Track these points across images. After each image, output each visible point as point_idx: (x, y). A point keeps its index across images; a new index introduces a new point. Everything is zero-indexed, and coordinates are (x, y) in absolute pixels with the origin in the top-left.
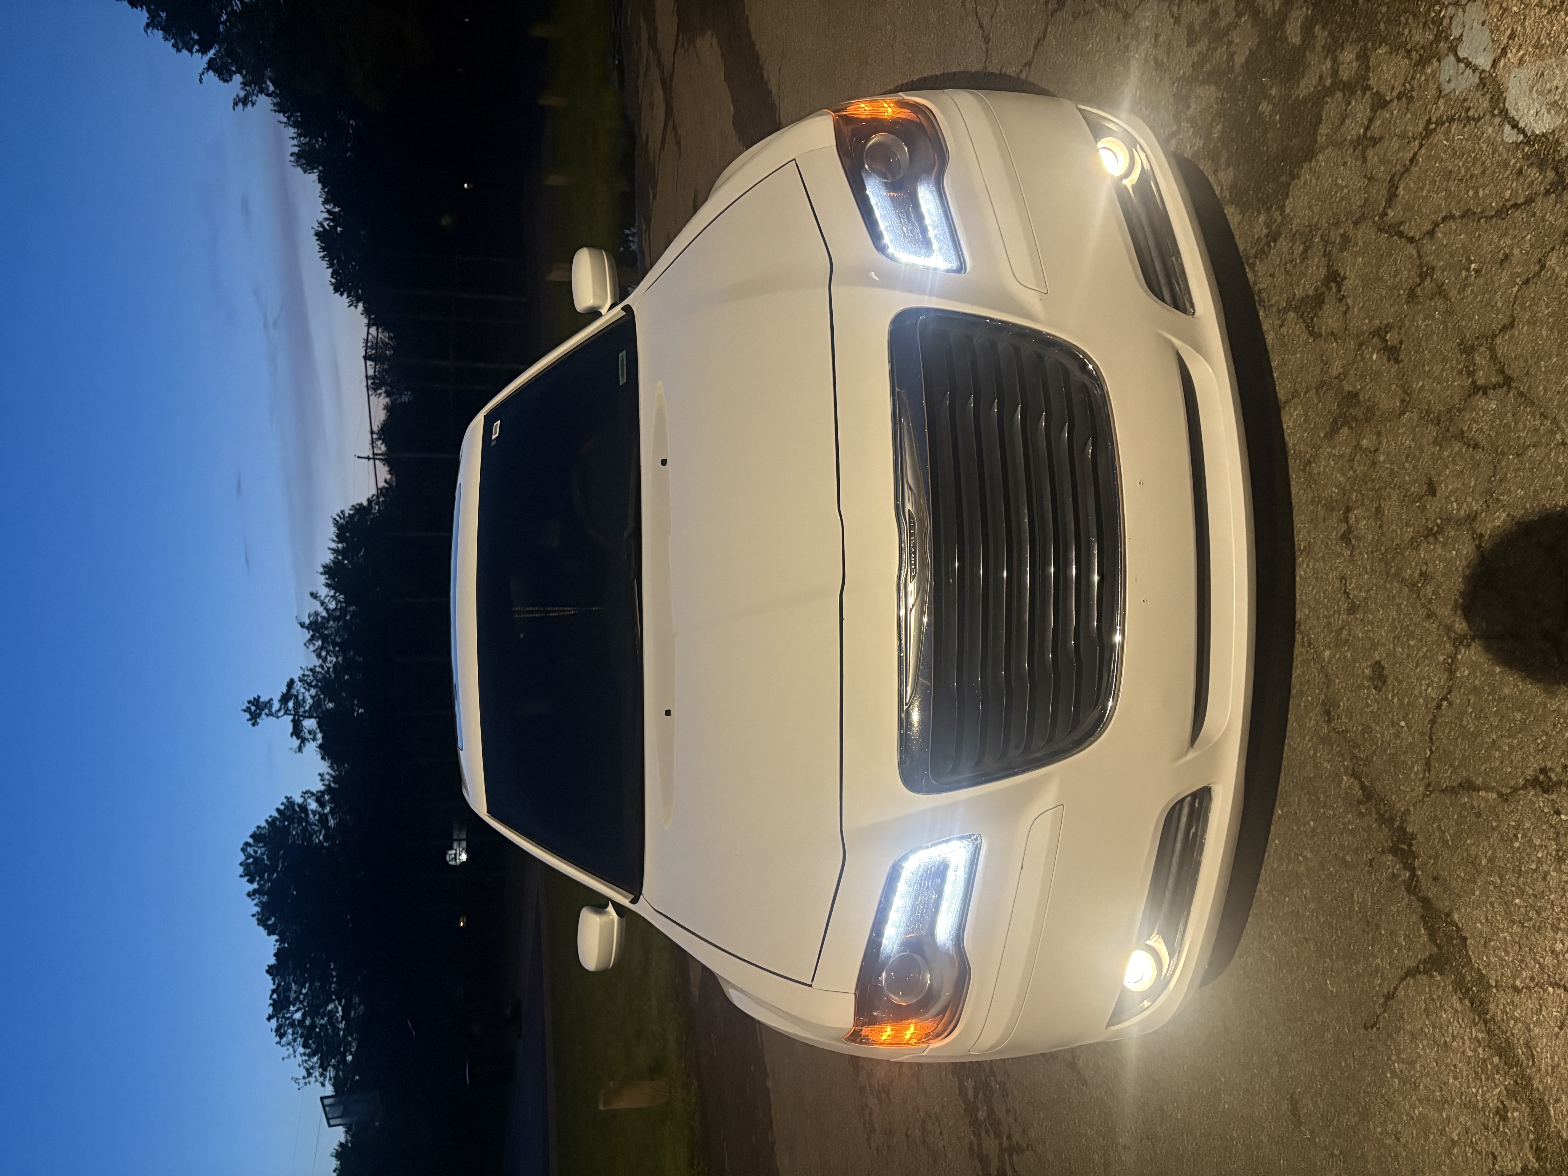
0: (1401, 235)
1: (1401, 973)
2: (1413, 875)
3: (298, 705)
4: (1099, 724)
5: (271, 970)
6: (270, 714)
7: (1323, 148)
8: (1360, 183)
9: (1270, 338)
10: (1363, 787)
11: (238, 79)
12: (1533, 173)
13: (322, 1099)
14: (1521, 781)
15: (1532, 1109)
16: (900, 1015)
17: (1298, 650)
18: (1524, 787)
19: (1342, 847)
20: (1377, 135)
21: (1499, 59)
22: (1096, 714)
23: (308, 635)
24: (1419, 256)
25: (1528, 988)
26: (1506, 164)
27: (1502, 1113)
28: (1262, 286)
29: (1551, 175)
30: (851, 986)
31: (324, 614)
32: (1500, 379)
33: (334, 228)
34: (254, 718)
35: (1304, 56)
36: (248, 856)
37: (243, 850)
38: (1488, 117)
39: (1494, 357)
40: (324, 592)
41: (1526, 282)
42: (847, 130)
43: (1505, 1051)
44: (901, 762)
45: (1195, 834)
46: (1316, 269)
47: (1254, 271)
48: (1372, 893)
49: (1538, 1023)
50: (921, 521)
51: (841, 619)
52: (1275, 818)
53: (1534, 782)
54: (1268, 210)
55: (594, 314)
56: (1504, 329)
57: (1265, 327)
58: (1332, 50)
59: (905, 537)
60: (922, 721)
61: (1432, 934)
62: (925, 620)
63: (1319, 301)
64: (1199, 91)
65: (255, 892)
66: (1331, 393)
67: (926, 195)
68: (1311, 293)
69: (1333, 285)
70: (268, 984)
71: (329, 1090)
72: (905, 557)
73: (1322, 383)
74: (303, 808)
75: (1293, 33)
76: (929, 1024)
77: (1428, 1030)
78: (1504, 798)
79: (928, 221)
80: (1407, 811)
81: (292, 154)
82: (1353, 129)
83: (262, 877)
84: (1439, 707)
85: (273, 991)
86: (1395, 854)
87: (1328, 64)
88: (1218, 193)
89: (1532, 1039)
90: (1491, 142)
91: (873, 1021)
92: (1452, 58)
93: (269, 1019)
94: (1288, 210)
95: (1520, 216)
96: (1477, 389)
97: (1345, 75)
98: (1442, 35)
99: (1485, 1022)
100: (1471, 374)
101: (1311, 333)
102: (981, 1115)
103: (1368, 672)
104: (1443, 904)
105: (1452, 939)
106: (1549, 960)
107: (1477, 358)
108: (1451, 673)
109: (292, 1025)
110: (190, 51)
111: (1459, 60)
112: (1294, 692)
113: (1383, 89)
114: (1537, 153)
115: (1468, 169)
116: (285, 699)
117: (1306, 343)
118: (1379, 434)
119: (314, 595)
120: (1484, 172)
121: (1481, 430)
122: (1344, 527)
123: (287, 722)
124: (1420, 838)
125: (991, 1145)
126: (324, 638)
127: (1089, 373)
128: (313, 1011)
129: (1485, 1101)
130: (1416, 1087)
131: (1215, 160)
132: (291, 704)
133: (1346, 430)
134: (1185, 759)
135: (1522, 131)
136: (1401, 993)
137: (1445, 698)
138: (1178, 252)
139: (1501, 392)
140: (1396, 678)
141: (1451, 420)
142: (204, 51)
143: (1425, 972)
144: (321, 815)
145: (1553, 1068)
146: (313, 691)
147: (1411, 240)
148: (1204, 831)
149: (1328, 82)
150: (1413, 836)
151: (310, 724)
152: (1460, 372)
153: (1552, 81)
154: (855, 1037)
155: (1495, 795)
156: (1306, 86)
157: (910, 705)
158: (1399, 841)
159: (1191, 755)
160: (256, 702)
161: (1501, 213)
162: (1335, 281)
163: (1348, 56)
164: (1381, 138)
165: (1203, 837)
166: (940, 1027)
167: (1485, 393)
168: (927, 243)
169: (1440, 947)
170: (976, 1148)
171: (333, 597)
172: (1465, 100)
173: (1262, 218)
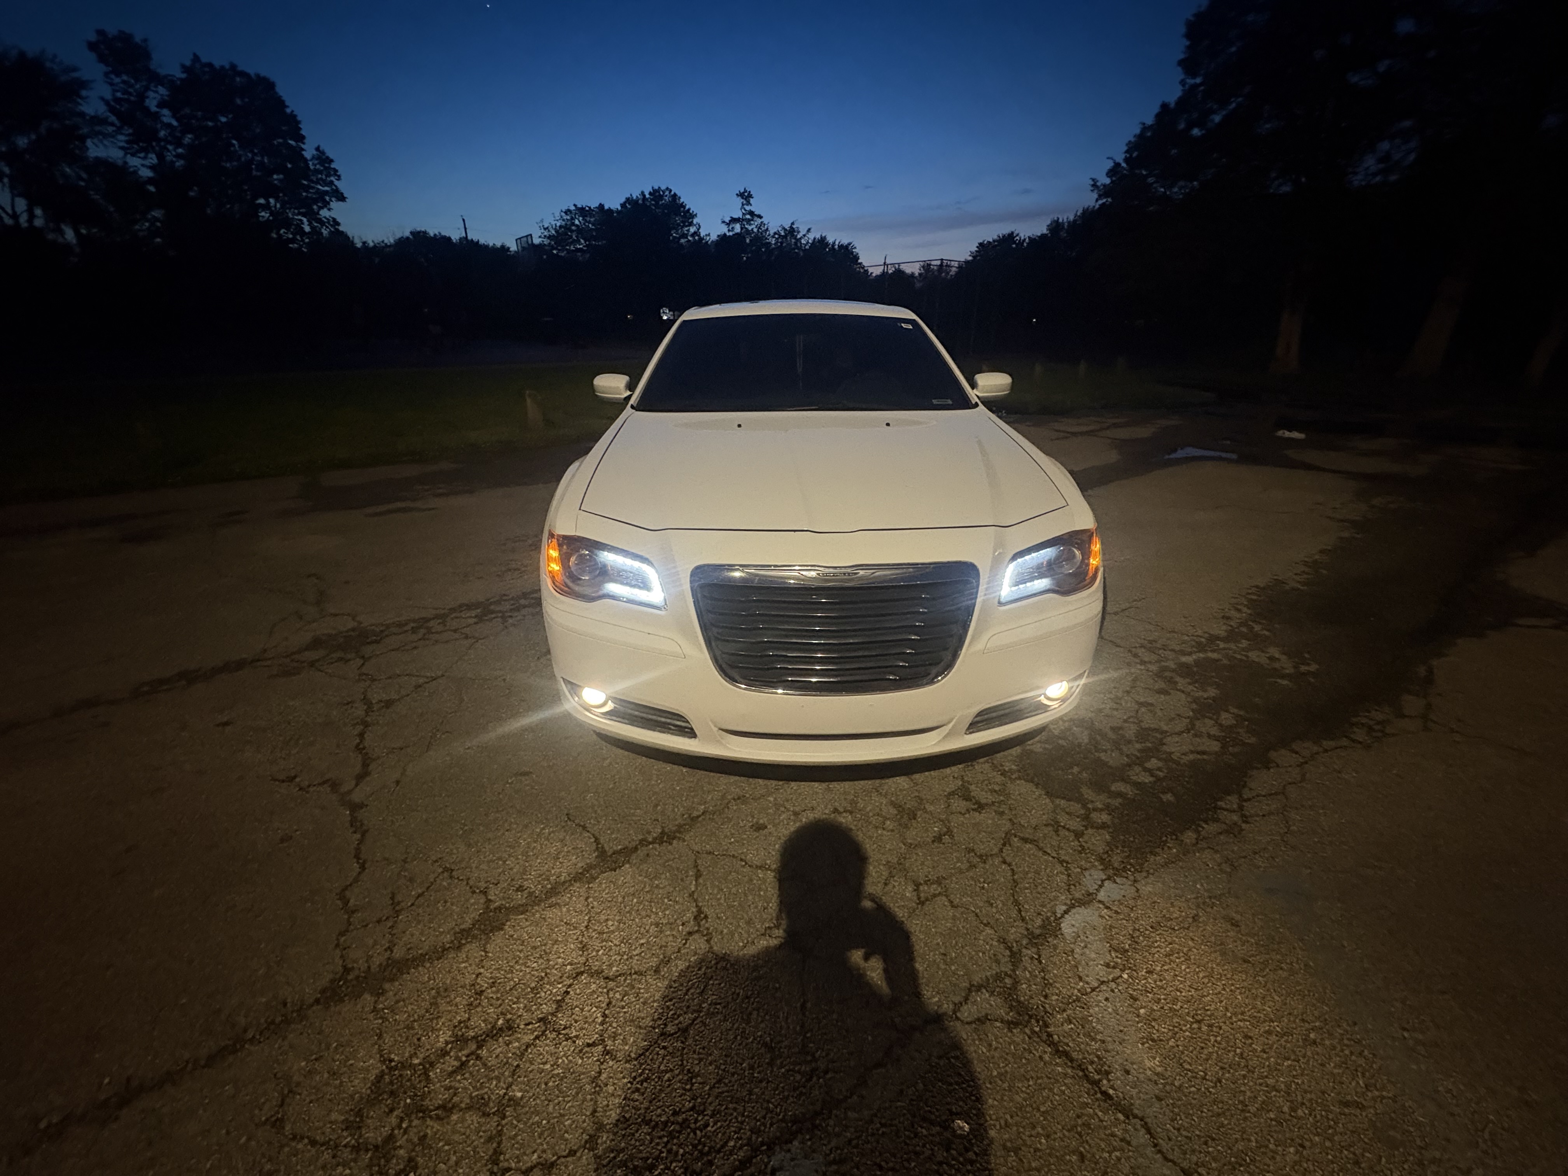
0: (1004, 845)
1: (597, 835)
2: (650, 843)
3: (748, 221)
4: (732, 680)
5: (601, 206)
6: (743, 205)
7: (1053, 802)
8: (1034, 822)
9: (948, 771)
10: (698, 817)
11: (1107, 181)
12: (1039, 922)
13: (531, 235)
14: (700, 904)
15: (522, 905)
16: (564, 560)
17: (774, 783)
18: (697, 906)
19: (665, 804)
20: (1060, 833)
21: (1104, 905)
22: (737, 677)
23: (787, 227)
24: (991, 855)
25: (588, 905)
26: (1043, 906)
27: (520, 889)
28: (976, 767)
29: (1038, 932)
30: (579, 534)
31: (799, 237)
32: (922, 899)
33: (1015, 243)
34: (741, 195)
35: (1104, 792)
36: (664, 192)
37: (667, 188)
38: (1070, 897)
39: (935, 896)
40: (811, 236)
41: (977, 915)
42: (1085, 537)
43: (553, 891)
44: (708, 565)
45: (670, 729)
46: (985, 797)
47: (985, 763)
48: (639, 820)
49: (569, 910)
50: (852, 580)
51: (795, 531)
52: (681, 768)
53: (700, 911)
54: (1019, 771)
55: (973, 386)
56: (951, 902)
57: (953, 768)
58: (1107, 808)
59: (843, 570)
60: (734, 579)
61: (619, 852)
62: (792, 581)
63: (967, 798)
64: (1086, 733)
65: (644, 196)
66: (916, 805)
67: (1043, 583)
68: (972, 794)
69: (976, 806)
70: (594, 205)
71: (537, 241)
72: (831, 570)
73: (922, 800)
74: (691, 224)
75: (1118, 787)
76: (560, 578)
77: (565, 849)
78: (691, 895)
79: (1028, 584)
80: (684, 841)
81: (1058, 219)
82: (1063, 819)
83: (652, 200)
84: (742, 860)
85: (590, 208)
86: (661, 833)
87: (1100, 806)
88: (1029, 743)
89: (560, 906)
90: (1056, 898)
91: (560, 545)
92: (1104, 877)
93: (575, 205)
94: (1018, 782)
95: (1014, 914)
96: (917, 885)
97: (1094, 816)
98: (1118, 872)
99: (570, 881)
100: (926, 882)
101: (950, 794)
102: (523, 602)
103: (761, 821)
104: (634, 859)
105: (615, 863)
106: (603, 917)
107: (935, 886)
108: (760, 867)
109: (572, 219)
110: (1126, 152)
111: (1103, 881)
112: (751, 780)
113: (1086, 838)
114: (1050, 924)
115: (1041, 884)
116: (751, 213)
117: (945, 791)
118: (892, 831)
119: (809, 230)
120: (1039, 893)
121: (894, 887)
122: (841, 810)
123: (738, 214)
124: (670, 847)
125: (507, 606)
126: (785, 237)
127: (937, 677)
128: (580, 230)
129: (527, 880)
130: (535, 842)
131: (1046, 742)
132: (748, 217)
133: (896, 812)
134: (713, 727)
135: (1062, 916)
136: (587, 834)
137: (746, 864)
138: (1001, 725)
139: (915, 898)
140: (757, 837)
141: (900, 870)
142: (1126, 160)
143: (597, 848)
144: (687, 235)
145: (544, 918)
146: (755, 230)
147: (1001, 850)
148: (672, 734)
149: (1090, 806)
150: (671, 844)
151: (737, 228)
152: (927, 876)
153: (1091, 935)
154: (551, 535)
155: (693, 889)
156: (1088, 793)
157: (743, 571)
158: (668, 836)
159: (715, 729)
160: (750, 196)
161: (1017, 903)
162: (979, 807)
163: (1105, 817)
164: (1058, 835)
165: (669, 733)
166: (557, 584)
167: (915, 890)
168: (1017, 584)
169: (611, 856)
170: (505, 598)
171: (808, 242)
172: (1080, 884)
173: (1014, 767)
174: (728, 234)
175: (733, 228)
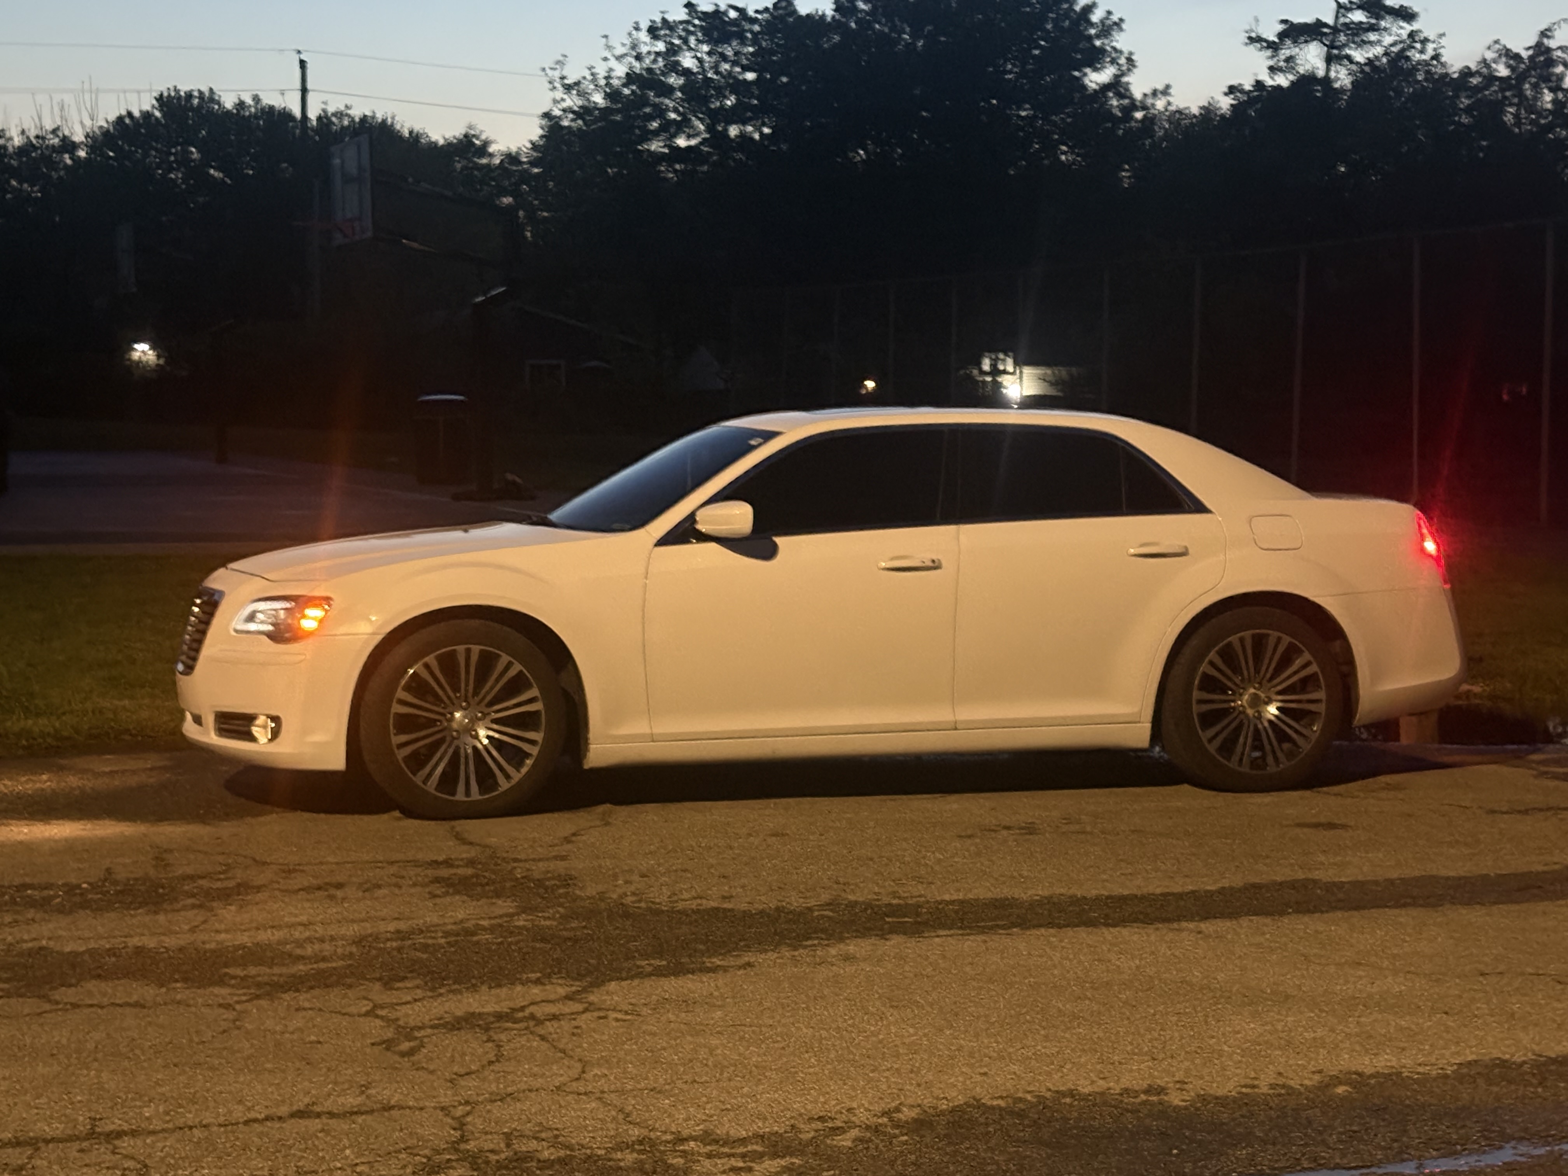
3: (1357, 31)
74: (1094, 58)
126: (1512, 82)
132: (1360, 17)
146: (1385, 61)
151: (1311, 59)
174: (1269, 82)
175: (1289, 59)
